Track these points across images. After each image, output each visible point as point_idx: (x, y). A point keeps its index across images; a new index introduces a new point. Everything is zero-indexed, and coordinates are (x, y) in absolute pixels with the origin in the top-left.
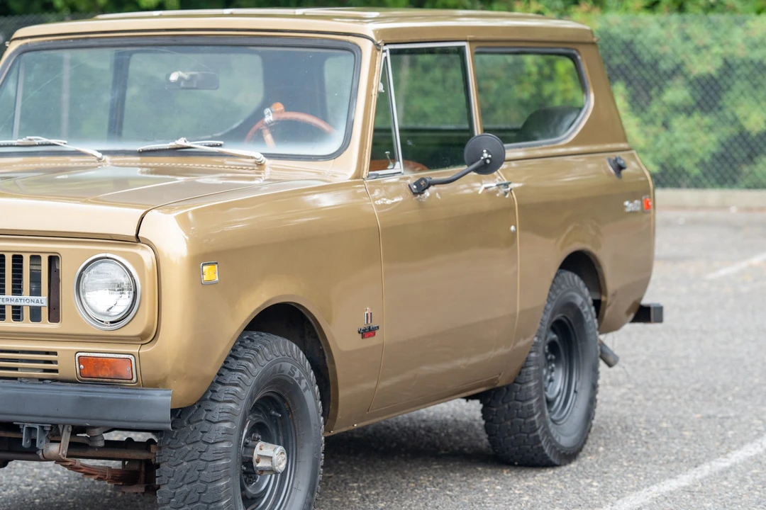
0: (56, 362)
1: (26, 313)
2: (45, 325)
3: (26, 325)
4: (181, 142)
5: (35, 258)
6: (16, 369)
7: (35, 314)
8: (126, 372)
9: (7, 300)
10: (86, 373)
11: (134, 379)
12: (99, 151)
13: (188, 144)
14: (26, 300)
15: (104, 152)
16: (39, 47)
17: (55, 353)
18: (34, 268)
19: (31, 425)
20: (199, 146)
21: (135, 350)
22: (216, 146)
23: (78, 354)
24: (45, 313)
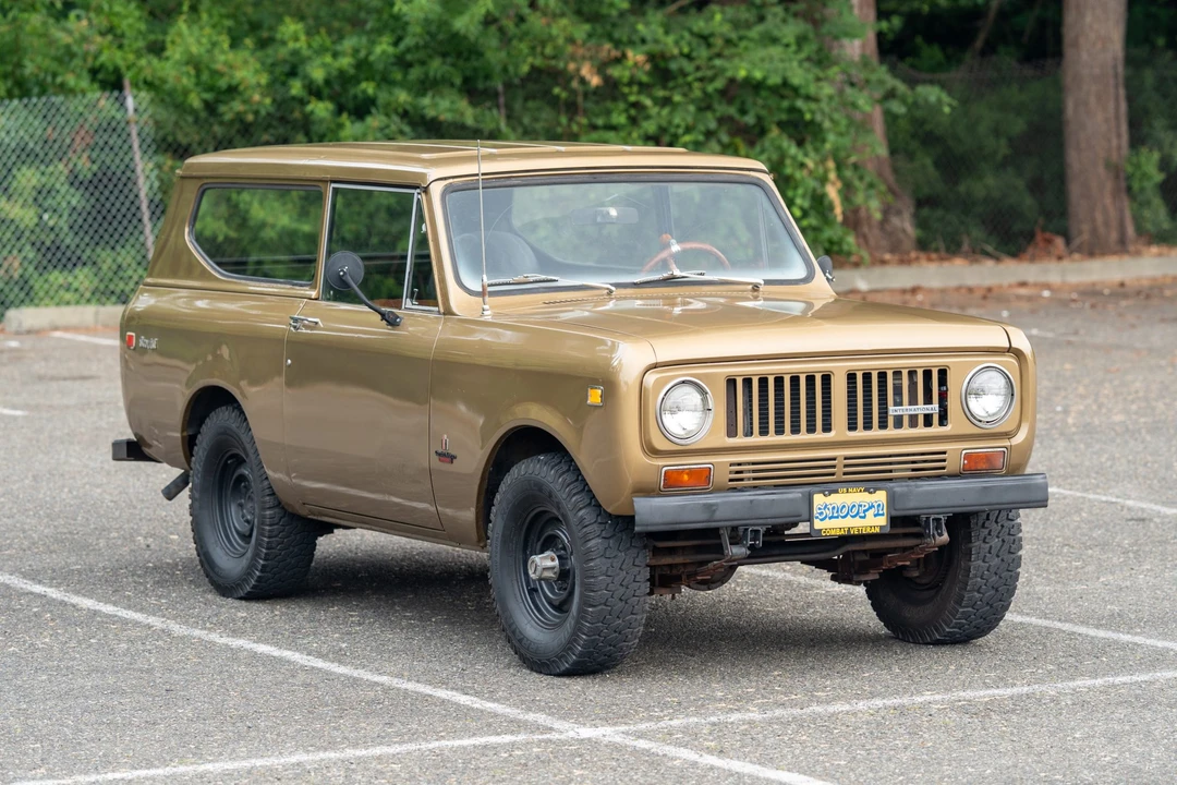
0: (944, 461)
1: (921, 420)
2: (936, 429)
3: (921, 430)
5: (897, 374)
7: (928, 421)
8: (999, 463)
9: (906, 410)
10: (967, 467)
11: (1004, 469)
12: (611, 284)
13: (684, 274)
14: (921, 409)
15: (617, 285)
16: (465, 187)
17: (945, 453)
18: (897, 382)
19: (936, 516)
20: (692, 275)
21: (1007, 443)
22: (701, 274)
23: (964, 452)
24: (936, 419)
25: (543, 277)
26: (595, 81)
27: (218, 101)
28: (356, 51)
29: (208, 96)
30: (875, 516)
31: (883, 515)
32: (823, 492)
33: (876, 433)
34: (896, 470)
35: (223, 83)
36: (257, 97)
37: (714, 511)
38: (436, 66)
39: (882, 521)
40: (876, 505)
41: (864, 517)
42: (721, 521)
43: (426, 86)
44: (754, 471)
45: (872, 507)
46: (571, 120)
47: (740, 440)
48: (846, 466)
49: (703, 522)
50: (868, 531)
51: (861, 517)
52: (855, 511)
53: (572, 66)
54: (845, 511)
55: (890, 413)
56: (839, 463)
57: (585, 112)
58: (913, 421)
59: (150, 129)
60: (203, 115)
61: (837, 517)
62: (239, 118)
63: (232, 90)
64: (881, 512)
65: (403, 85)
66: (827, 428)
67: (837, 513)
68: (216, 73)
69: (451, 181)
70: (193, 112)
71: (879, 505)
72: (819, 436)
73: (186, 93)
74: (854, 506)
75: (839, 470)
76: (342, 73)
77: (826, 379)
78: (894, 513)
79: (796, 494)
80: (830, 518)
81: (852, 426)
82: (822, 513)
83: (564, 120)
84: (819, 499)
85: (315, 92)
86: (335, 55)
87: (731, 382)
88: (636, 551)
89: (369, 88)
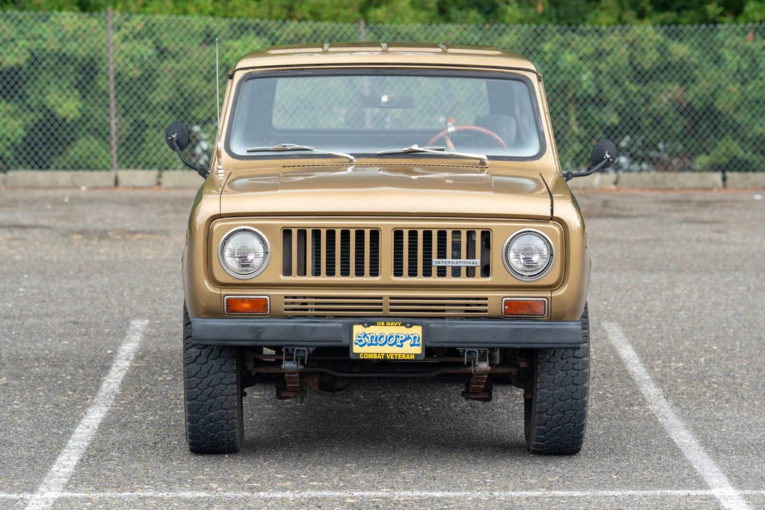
0: (486, 305)
1: (463, 271)
2: (478, 279)
3: (463, 280)
4: (415, 147)
5: (456, 233)
6: (444, 311)
7: (470, 272)
8: (540, 310)
9: (449, 262)
10: (508, 312)
11: (546, 315)
14: (463, 262)
16: (263, 75)
17: (486, 299)
18: (456, 240)
19: (471, 349)
20: (430, 150)
21: (548, 294)
22: (440, 150)
23: (504, 299)
24: (478, 271)
25: (298, 146)
30: (412, 345)
31: (419, 345)
32: (362, 324)
33: (420, 279)
34: (449, 310)
37: (260, 333)
39: (418, 350)
40: (412, 337)
41: (401, 346)
42: (267, 341)
44: (316, 304)
45: (409, 338)
47: (295, 278)
48: (391, 304)
49: (250, 341)
50: (404, 357)
51: (398, 346)
52: (392, 341)
54: (383, 340)
55: (434, 264)
56: (386, 302)
58: (456, 272)
61: (376, 345)
64: (416, 343)
66: (374, 272)
67: (375, 341)
69: (252, 70)
71: (415, 337)
72: (367, 279)
74: (392, 336)
75: (386, 307)
77: (375, 234)
78: (429, 344)
79: (338, 324)
80: (369, 345)
81: (398, 272)
82: (361, 341)
84: (358, 330)
87: (287, 233)
88: (224, 360)
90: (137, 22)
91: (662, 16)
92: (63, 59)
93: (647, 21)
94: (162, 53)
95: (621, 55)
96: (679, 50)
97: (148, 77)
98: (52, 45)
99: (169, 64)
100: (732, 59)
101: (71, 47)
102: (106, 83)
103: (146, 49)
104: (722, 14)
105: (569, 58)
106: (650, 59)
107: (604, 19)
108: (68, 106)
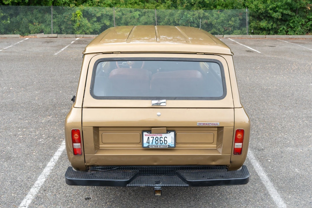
26: (309, 9)
27: (258, 10)
28: (277, 4)
29: (257, 9)
35: (259, 8)
36: (263, 10)
38: (286, 7)
43: (286, 9)
46: (306, 14)
53: (307, 7)
57: (308, 13)
59: (249, 13)
60: (256, 12)
62: (260, 12)
63: (260, 9)
65: (282, 9)
68: (258, 7)
70: (255, 11)
73: (254, 9)
76: (274, 7)
83: (305, 14)
85: (271, 10)
86: (274, 5)
89: (277, 9)
90: (119, 9)
91: (203, 8)
92: (107, 15)
93: (202, 9)
94: (123, 14)
95: (197, 15)
96: (207, 14)
97: (121, 18)
98: (105, 13)
99: (124, 16)
100: (215, 15)
101: (108, 13)
102: (114, 19)
103: (120, 14)
104: (214, 8)
105: (189, 15)
106: (202, 16)
107: (194, 9)
108: (108, 23)
